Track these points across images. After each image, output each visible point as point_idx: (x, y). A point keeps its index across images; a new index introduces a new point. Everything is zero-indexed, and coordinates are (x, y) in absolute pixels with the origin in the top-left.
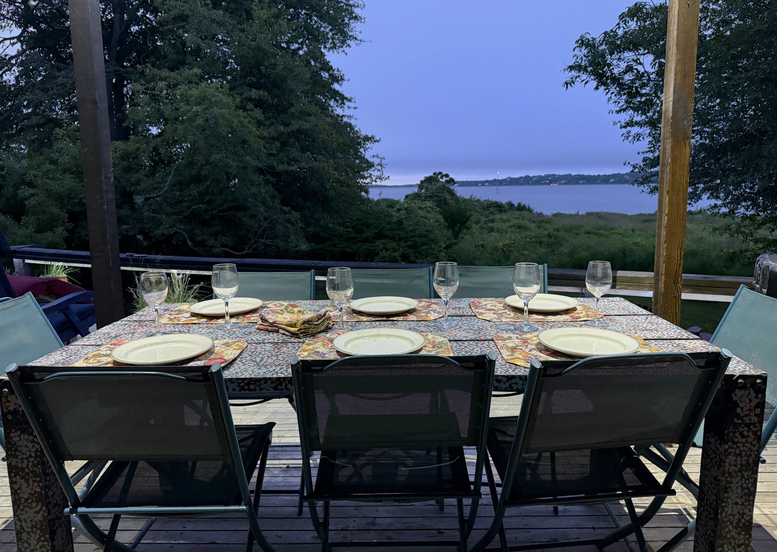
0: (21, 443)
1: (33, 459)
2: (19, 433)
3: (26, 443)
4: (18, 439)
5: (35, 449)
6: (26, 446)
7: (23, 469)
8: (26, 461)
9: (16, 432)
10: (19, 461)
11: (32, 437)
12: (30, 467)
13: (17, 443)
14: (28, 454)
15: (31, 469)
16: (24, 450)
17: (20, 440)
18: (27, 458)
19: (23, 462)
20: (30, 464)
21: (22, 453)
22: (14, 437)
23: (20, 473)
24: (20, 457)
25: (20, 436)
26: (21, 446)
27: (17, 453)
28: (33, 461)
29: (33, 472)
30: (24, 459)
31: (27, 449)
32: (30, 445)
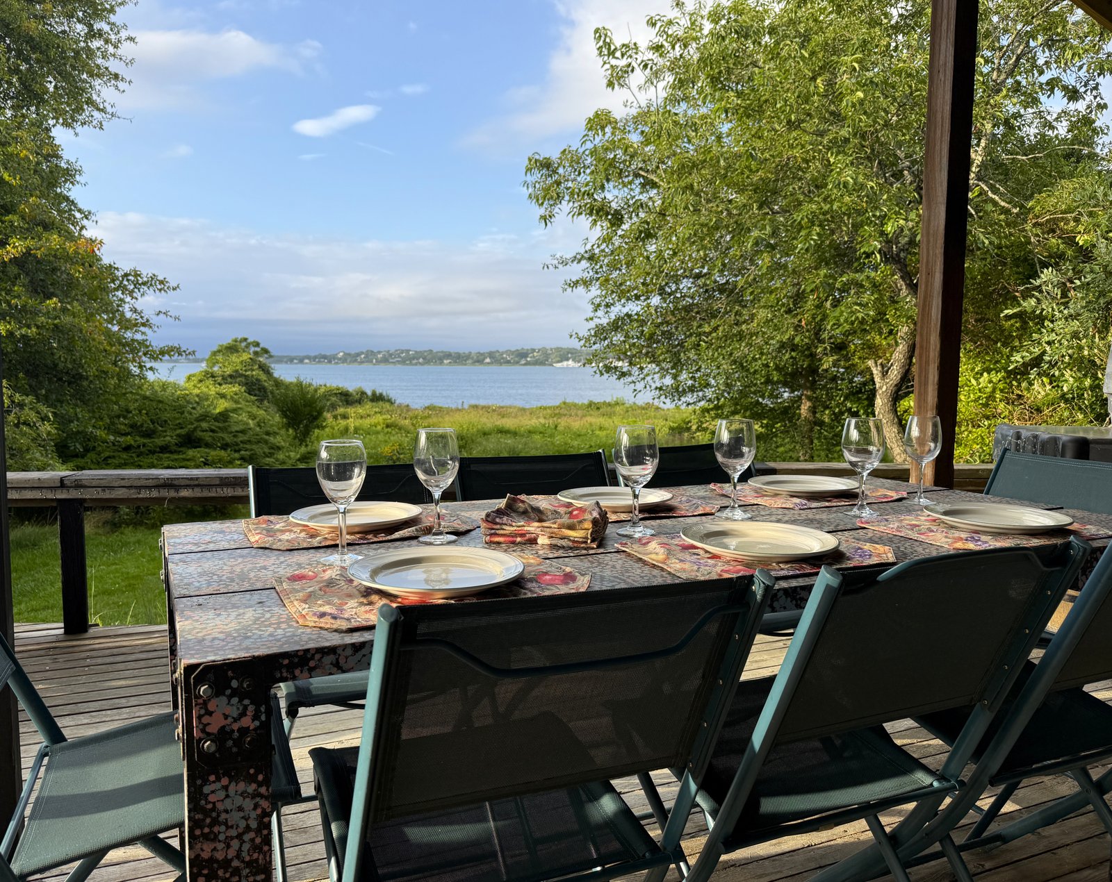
0: (228, 804)
1: (252, 835)
2: (225, 781)
3: (239, 801)
4: (222, 794)
5: (259, 811)
6: (240, 809)
7: (226, 863)
8: (235, 844)
9: (218, 779)
10: (220, 846)
11: (254, 786)
12: (244, 854)
13: (220, 806)
14: (243, 824)
15: (247, 858)
16: (235, 818)
17: (227, 796)
18: (239, 836)
19: (228, 846)
20: (246, 847)
21: (228, 827)
22: (213, 792)
23: (220, 873)
24: (222, 837)
25: (226, 788)
26: (226, 811)
27: (216, 829)
28: (252, 840)
29: (248, 864)
30: (232, 838)
31: (242, 814)
32: (248, 804)
